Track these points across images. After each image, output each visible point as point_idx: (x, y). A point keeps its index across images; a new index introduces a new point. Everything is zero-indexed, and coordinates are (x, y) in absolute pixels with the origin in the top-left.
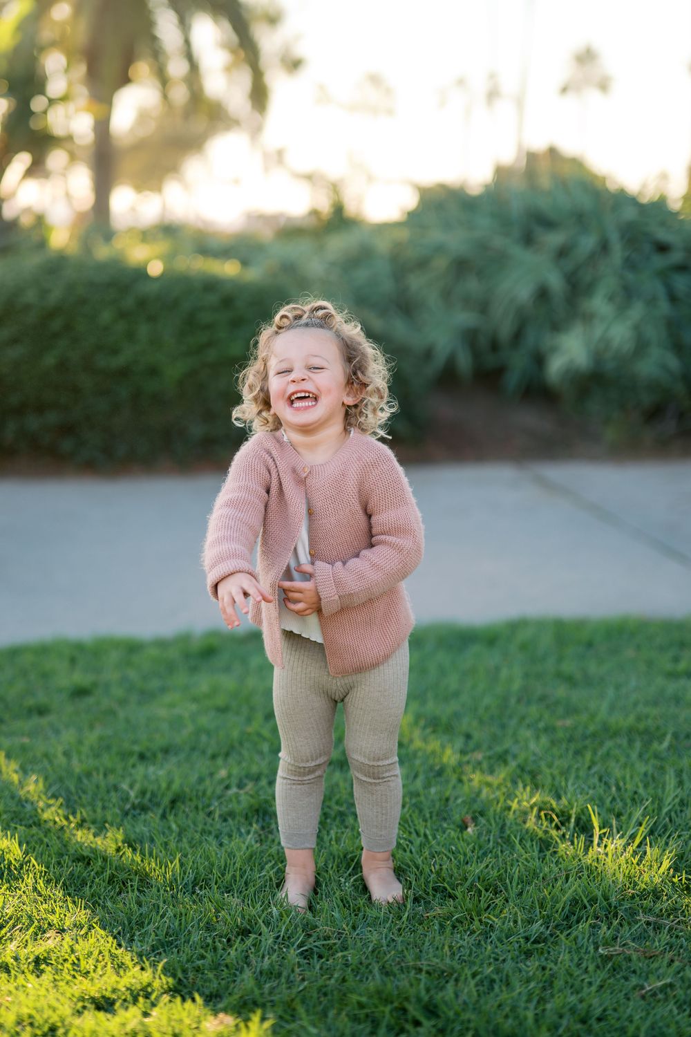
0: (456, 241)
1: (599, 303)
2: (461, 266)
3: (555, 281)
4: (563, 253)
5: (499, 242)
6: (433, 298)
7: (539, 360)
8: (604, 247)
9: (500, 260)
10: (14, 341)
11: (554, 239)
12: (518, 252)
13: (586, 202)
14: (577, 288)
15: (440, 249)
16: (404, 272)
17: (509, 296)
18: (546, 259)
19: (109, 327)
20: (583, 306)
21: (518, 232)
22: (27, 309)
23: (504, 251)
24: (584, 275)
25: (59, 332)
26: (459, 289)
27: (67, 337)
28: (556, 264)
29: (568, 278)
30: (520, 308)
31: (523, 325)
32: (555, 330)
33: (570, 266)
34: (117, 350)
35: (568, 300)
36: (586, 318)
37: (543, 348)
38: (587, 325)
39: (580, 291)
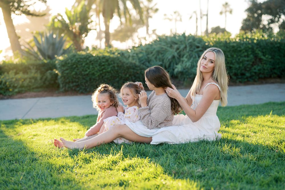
0: (157, 47)
1: (185, 59)
2: (158, 52)
3: (176, 54)
4: (178, 49)
6: (153, 58)
7: (174, 70)
8: (186, 47)
9: (166, 51)
10: (67, 70)
11: (176, 46)
12: (169, 49)
13: (183, 39)
14: (180, 56)
16: (148, 54)
17: (167, 58)
18: (174, 50)
19: (84, 66)
20: (182, 59)
21: (169, 45)
22: (69, 63)
23: (166, 49)
24: (182, 53)
25: (75, 68)
26: (158, 57)
27: (77, 68)
28: (176, 51)
29: (178, 54)
30: (169, 60)
31: (170, 63)
32: (177, 64)
33: (178, 51)
34: (86, 71)
35: (178, 58)
36: (183, 61)
37: (174, 68)
38: (183, 63)
39: (181, 56)
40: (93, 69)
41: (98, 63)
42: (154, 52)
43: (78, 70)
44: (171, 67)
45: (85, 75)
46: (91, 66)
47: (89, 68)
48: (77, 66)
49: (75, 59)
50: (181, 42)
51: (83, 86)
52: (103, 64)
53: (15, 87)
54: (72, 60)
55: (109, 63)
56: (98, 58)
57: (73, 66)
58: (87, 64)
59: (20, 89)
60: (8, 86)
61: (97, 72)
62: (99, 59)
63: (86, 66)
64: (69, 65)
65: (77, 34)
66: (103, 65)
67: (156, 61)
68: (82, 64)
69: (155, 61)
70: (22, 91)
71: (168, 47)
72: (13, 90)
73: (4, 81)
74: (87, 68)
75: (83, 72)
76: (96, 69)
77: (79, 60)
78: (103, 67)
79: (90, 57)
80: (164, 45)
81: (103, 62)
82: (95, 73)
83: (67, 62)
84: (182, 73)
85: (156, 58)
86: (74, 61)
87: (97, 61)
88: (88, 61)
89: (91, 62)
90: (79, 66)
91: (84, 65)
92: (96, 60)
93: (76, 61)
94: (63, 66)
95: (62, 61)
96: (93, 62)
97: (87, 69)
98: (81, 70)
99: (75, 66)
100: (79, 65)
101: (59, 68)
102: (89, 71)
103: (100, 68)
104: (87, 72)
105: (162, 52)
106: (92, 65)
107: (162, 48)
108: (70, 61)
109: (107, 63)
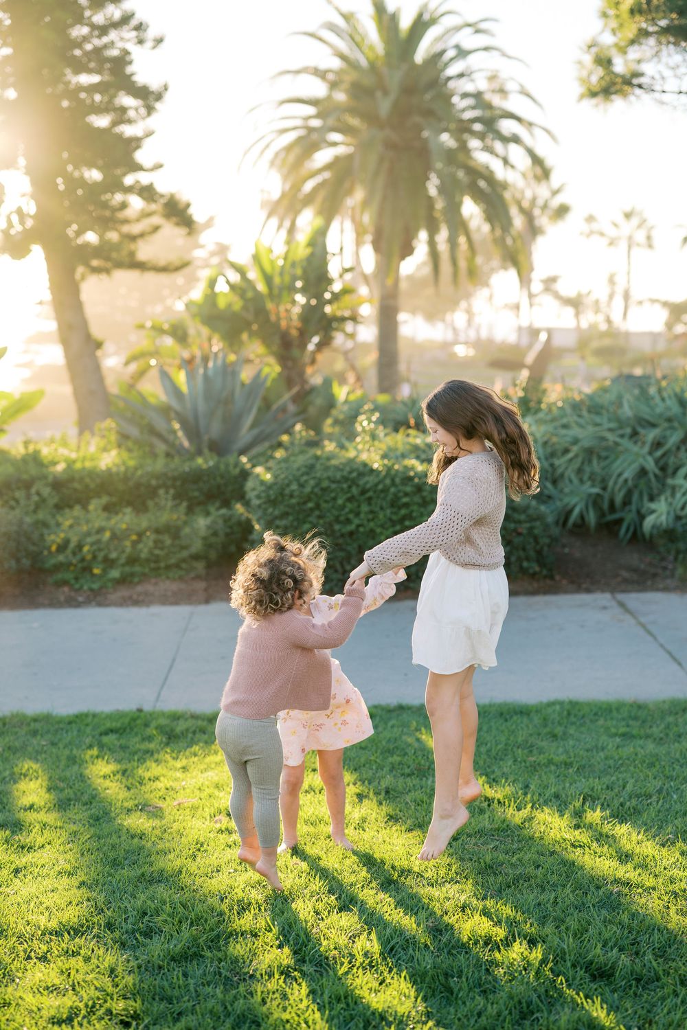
0: (585, 434)
1: (682, 482)
2: (589, 452)
3: (650, 464)
4: (658, 444)
5: (611, 437)
6: (570, 473)
7: (642, 517)
9: (616, 450)
11: (651, 435)
12: (626, 443)
14: (666, 470)
15: (576, 441)
16: (553, 455)
17: (620, 475)
18: (646, 449)
19: (343, 507)
20: (670, 481)
21: (628, 431)
22: (291, 496)
23: (617, 444)
24: (672, 460)
25: (312, 510)
26: (587, 469)
27: (317, 513)
28: (650, 453)
29: (657, 461)
30: (626, 481)
31: (629, 493)
32: (652, 499)
33: (659, 453)
34: (348, 521)
35: (656, 476)
36: (674, 489)
37: (643, 511)
38: (673, 495)
39: (670, 471)
40: (370, 516)
41: (390, 497)
42: (575, 449)
43: (319, 517)
44: (634, 507)
45: (342, 535)
46: (365, 508)
47: (357, 514)
48: (318, 506)
49: (312, 482)
50: (669, 420)
51: (336, 571)
52: (405, 500)
53: (109, 563)
54: (302, 486)
55: (423, 498)
56: (388, 481)
57: (305, 503)
58: (350, 500)
59: (127, 569)
60: (89, 557)
61: (382, 526)
62: (393, 483)
63: (349, 505)
64: (294, 501)
65: (294, 333)
66: (406, 505)
67: (581, 481)
68: (335, 499)
69: (576, 481)
70: (132, 575)
71: (622, 436)
72: (105, 571)
73: (74, 541)
74: (351, 511)
75: (337, 527)
76: (381, 516)
77: (325, 484)
78: (403, 512)
79: (361, 474)
80: (610, 430)
81: (406, 494)
82: (378, 530)
83: (287, 491)
84: (670, 535)
85: (580, 471)
86: (308, 489)
87: (385, 490)
88: (355, 491)
89: (363, 492)
90: (324, 505)
91: (340, 502)
92: (380, 487)
93: (316, 490)
94: (273, 502)
95: (269, 487)
96: (370, 494)
97: (351, 516)
98: (330, 518)
99: (310, 505)
100: (326, 502)
101: (259, 506)
102: (356, 521)
103: (392, 513)
104: (352, 527)
105: (604, 454)
106: (370, 504)
107: (603, 439)
108: (294, 487)
109: (417, 499)
